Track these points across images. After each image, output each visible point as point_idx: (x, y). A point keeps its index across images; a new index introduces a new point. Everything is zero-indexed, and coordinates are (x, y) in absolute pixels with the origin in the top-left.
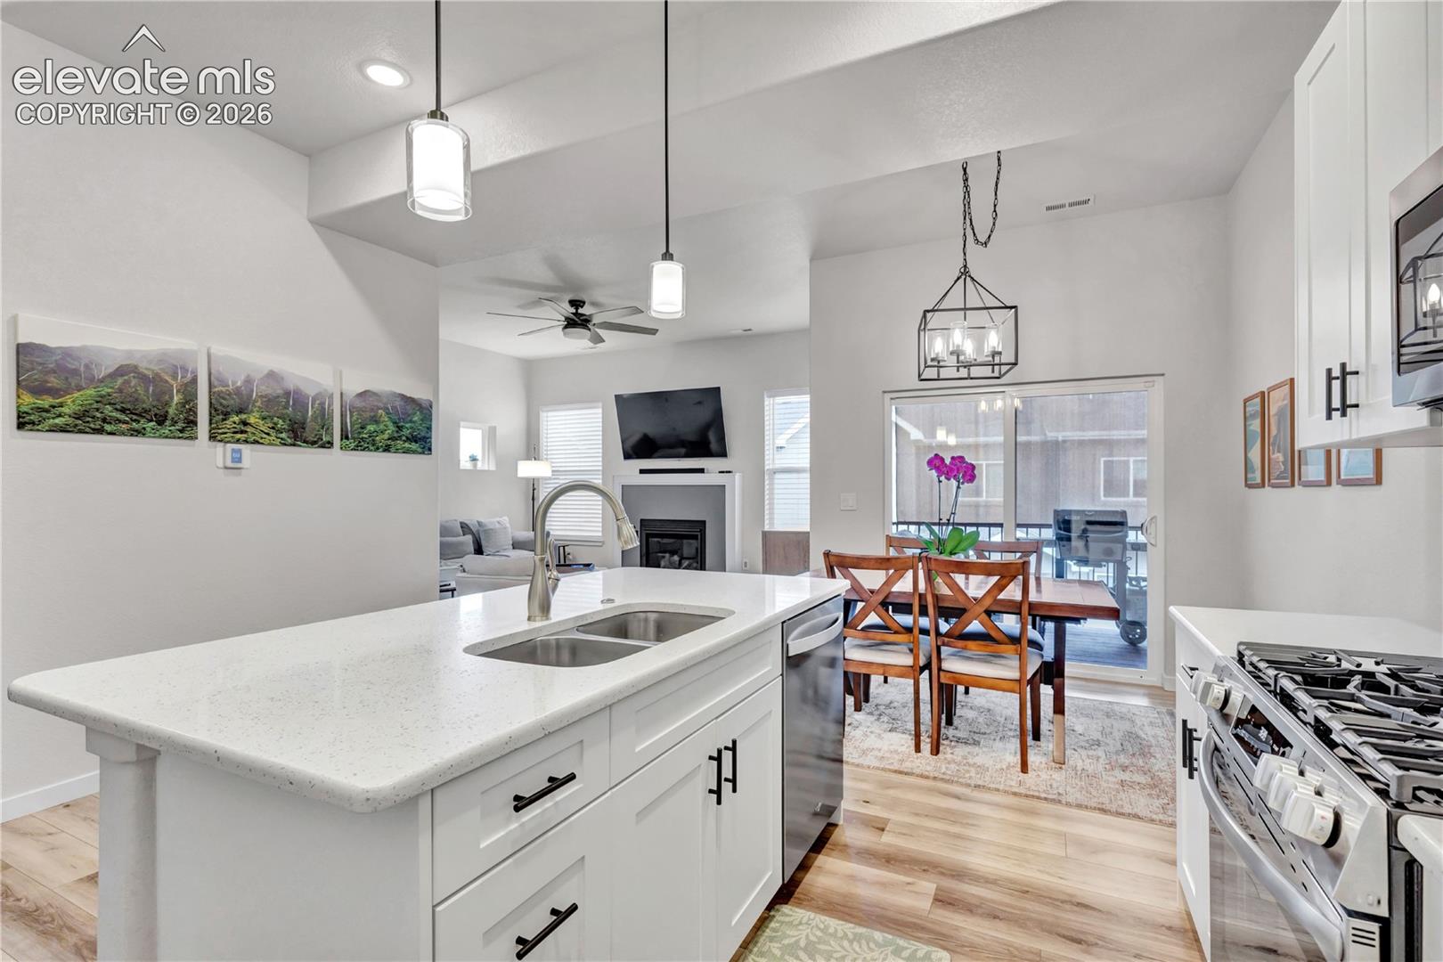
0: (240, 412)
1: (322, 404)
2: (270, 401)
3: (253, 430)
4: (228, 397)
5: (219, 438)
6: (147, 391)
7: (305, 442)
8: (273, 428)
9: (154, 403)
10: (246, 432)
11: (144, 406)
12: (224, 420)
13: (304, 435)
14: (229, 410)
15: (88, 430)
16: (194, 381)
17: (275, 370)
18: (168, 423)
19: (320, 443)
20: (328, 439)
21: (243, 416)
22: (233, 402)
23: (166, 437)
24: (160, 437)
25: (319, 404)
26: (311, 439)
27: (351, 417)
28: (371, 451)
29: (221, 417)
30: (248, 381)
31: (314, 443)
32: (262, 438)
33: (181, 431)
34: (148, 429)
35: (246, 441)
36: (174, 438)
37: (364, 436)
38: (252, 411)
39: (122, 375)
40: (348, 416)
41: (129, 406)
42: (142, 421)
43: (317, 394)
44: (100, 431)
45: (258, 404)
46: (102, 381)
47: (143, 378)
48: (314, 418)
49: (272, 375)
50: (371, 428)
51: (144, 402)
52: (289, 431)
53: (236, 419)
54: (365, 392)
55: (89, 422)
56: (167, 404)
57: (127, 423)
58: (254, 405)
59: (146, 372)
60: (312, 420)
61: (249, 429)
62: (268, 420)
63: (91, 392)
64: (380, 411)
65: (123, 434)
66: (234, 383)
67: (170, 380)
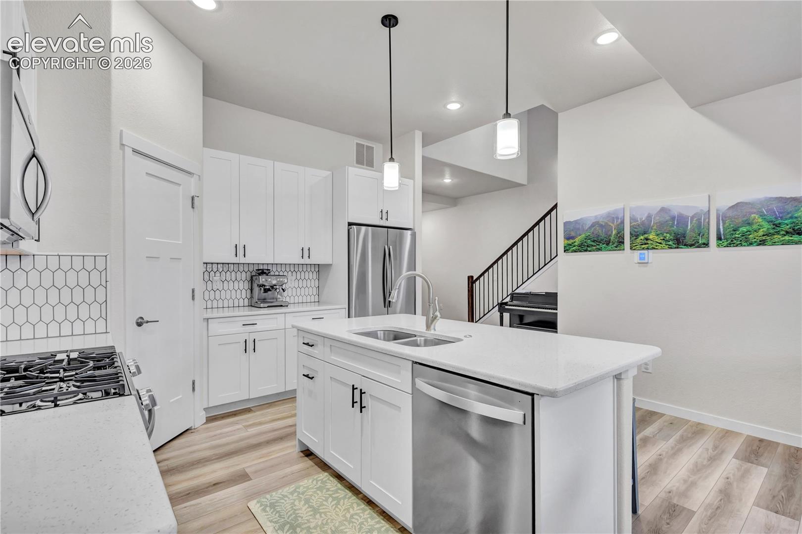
0: (645, 233)
1: (699, 220)
2: (661, 225)
3: (652, 242)
4: (637, 227)
5: (634, 248)
6: (602, 231)
7: (685, 245)
8: (663, 239)
9: (605, 236)
10: (648, 243)
11: (602, 238)
12: (637, 239)
13: (685, 241)
14: (638, 234)
15: (582, 250)
16: (623, 222)
17: (665, 207)
18: (611, 244)
19: (697, 245)
20: (704, 241)
21: (646, 236)
22: (640, 230)
23: (610, 250)
24: (607, 250)
25: (697, 220)
26: (689, 243)
27: (724, 223)
28: (745, 246)
29: (635, 238)
30: (649, 217)
31: (691, 245)
32: (657, 246)
33: (616, 247)
34: (603, 248)
35: (648, 249)
36: (613, 250)
37: (737, 236)
38: (651, 232)
39: (593, 227)
40: (721, 224)
41: (596, 239)
42: (601, 244)
43: (695, 214)
44: (586, 251)
45: (655, 227)
46: (587, 231)
47: (601, 226)
48: (693, 230)
49: (663, 210)
50: (744, 229)
51: (601, 236)
52: (674, 240)
53: (642, 237)
54: (738, 204)
55: (583, 248)
56: (610, 236)
57: (595, 246)
58: (652, 229)
59: (602, 223)
60: (691, 231)
61: (649, 242)
62: (661, 235)
63: (583, 236)
64: (753, 215)
65: (594, 251)
66: (641, 219)
67: (610, 224)
